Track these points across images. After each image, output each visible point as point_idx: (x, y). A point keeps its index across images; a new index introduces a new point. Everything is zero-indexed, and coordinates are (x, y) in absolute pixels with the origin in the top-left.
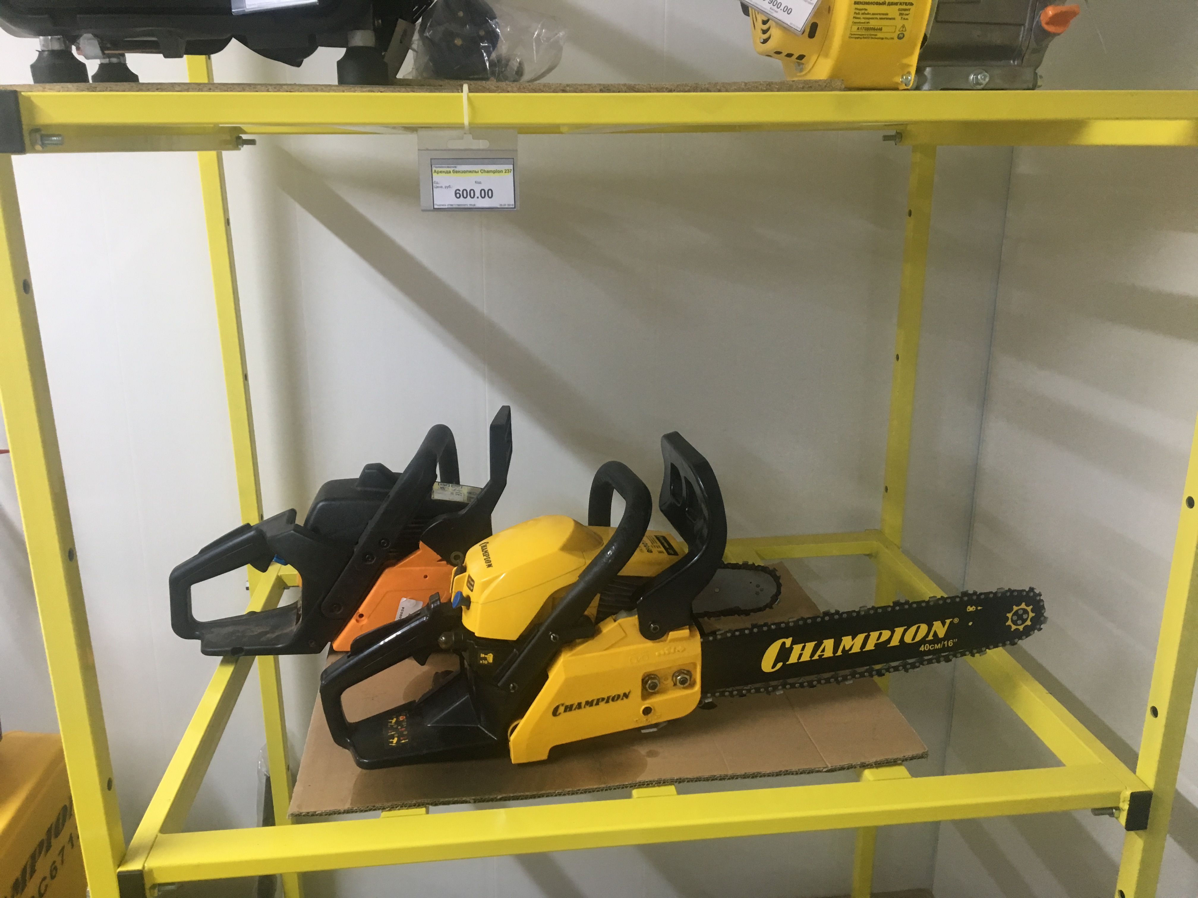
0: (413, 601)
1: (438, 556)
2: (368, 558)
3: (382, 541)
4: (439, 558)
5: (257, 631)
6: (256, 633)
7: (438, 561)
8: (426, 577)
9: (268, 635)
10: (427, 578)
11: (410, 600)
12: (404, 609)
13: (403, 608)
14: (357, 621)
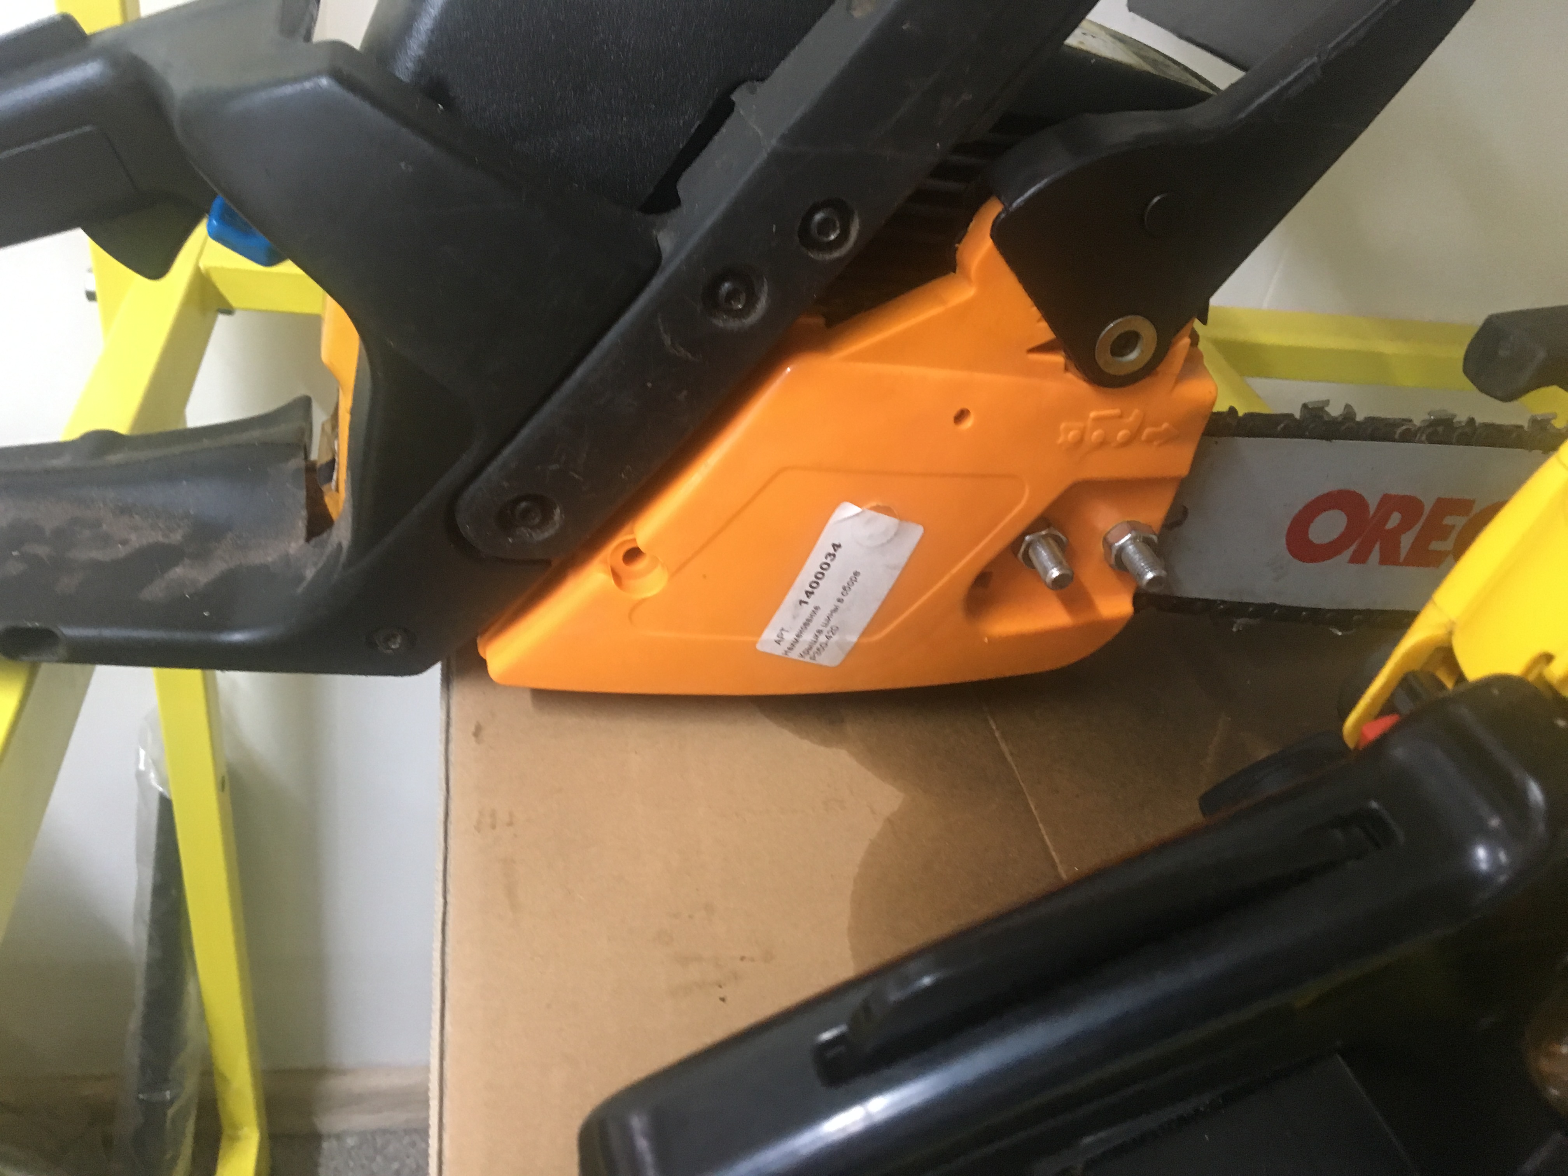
0: (887, 522)
1: (1044, 325)
2: (732, 295)
3: (818, 217)
4: (1044, 332)
5: (124, 542)
6: (122, 551)
7: (1032, 350)
8: (961, 416)
9: (178, 571)
10: (968, 423)
11: (873, 513)
12: (840, 551)
13: (836, 546)
14: (616, 576)
